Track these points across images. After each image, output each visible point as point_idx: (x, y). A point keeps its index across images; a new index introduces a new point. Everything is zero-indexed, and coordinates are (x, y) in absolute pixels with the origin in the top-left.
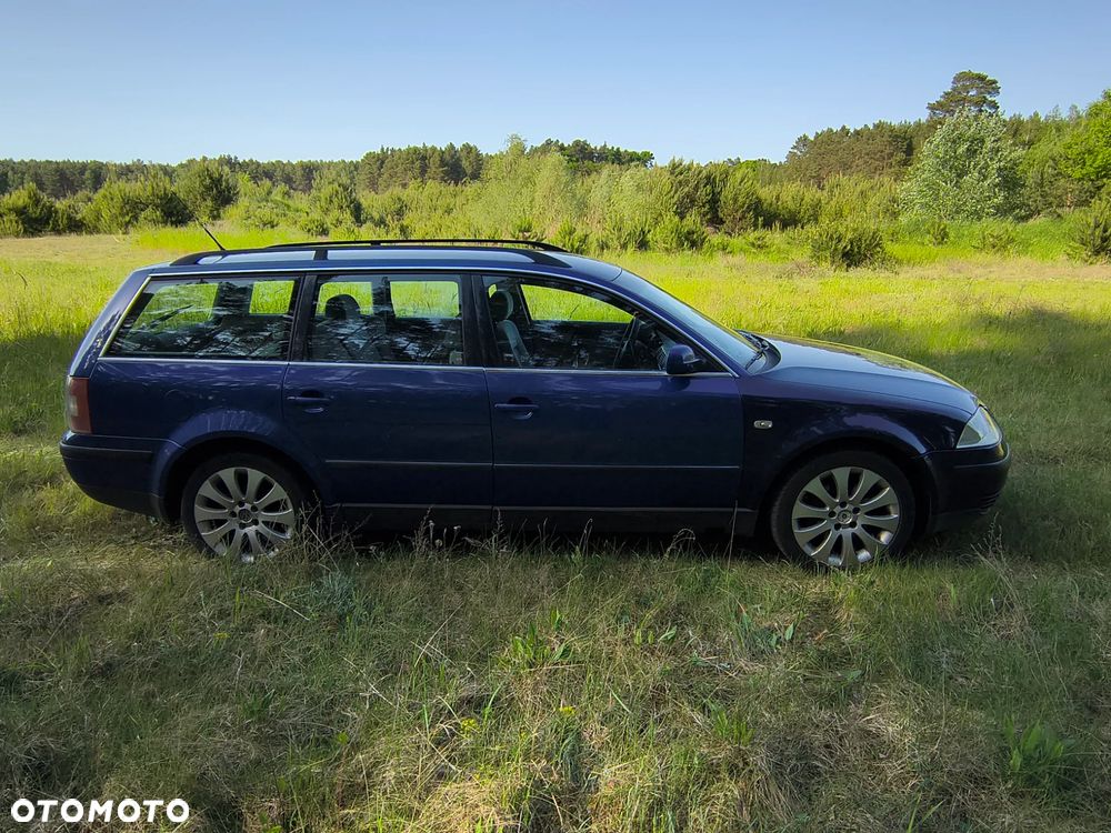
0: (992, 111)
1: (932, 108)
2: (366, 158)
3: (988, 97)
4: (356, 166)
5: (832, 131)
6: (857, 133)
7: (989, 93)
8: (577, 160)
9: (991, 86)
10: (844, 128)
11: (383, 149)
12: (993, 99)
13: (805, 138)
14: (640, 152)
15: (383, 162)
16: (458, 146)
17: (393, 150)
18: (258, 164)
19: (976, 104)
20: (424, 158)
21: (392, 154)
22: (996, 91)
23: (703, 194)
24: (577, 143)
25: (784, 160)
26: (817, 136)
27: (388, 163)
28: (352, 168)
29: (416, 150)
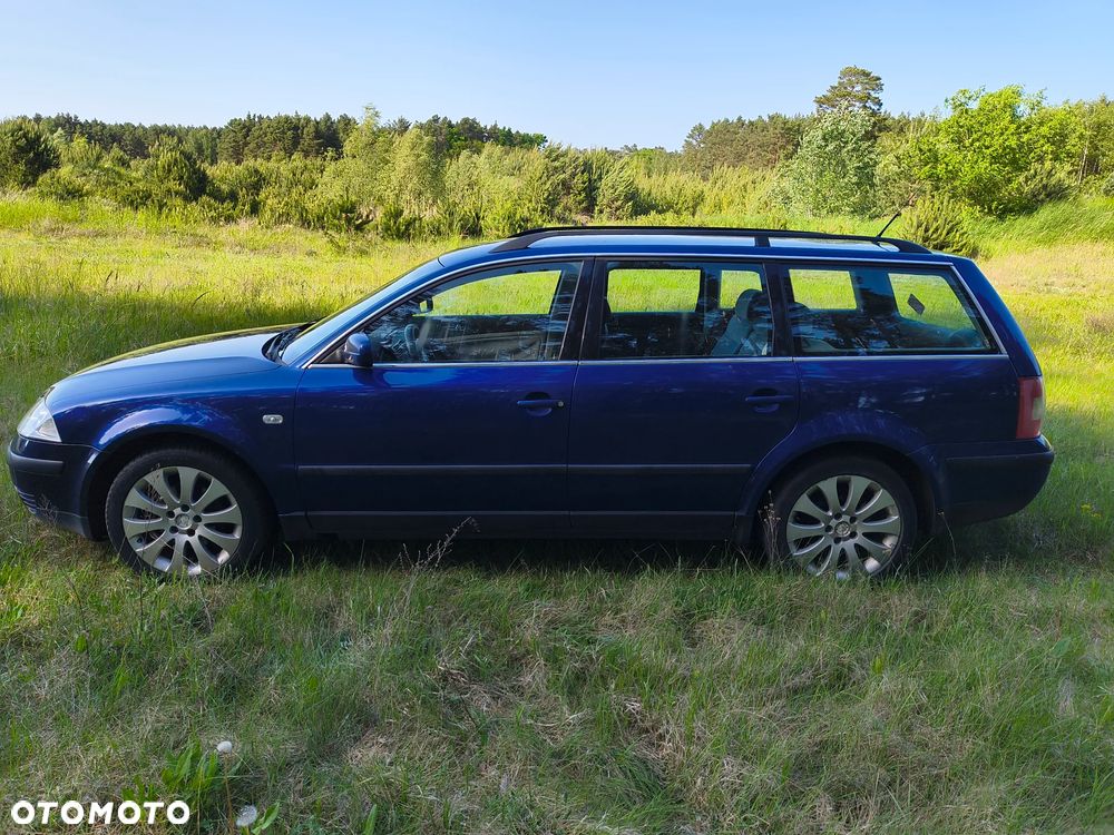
0: (876, 108)
1: (820, 102)
2: (231, 124)
3: (873, 93)
4: (219, 133)
5: (727, 121)
6: (751, 123)
7: (873, 89)
8: (466, 140)
9: (876, 83)
10: (740, 119)
11: (249, 116)
12: (877, 95)
13: (701, 127)
14: (531, 133)
15: (249, 130)
16: (335, 117)
17: (260, 118)
18: (103, 126)
19: (861, 100)
20: (296, 128)
21: (259, 121)
22: (880, 87)
23: (579, 182)
24: (466, 121)
25: (680, 150)
26: (714, 125)
27: (255, 132)
28: (215, 135)
29: (287, 118)
